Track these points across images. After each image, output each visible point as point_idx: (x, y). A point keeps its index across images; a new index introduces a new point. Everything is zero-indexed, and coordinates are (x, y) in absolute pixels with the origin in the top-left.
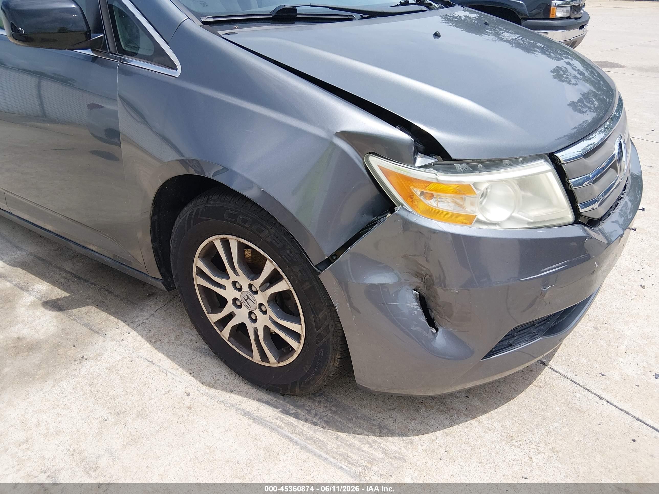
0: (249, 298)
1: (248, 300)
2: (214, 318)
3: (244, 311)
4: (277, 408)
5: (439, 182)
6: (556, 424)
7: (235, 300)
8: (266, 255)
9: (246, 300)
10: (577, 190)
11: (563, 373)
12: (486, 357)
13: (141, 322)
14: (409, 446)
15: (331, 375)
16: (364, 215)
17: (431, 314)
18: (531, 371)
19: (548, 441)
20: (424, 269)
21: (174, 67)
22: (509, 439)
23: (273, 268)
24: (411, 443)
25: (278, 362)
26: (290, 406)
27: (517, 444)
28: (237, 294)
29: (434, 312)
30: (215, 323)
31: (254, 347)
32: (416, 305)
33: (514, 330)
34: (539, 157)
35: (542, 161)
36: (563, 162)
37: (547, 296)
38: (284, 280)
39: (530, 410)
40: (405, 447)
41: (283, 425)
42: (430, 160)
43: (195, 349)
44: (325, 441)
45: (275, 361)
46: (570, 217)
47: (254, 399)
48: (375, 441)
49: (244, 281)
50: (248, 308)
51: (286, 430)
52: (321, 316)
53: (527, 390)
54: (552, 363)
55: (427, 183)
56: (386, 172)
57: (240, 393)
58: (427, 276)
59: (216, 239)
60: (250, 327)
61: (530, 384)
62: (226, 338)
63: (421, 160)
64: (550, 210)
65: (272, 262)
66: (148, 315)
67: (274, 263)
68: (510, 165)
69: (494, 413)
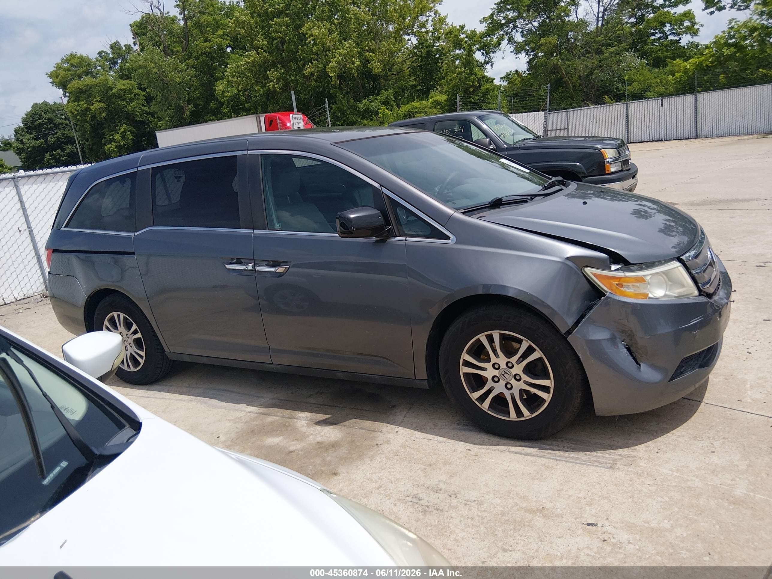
0: (506, 373)
1: (505, 375)
2: (475, 396)
3: (502, 383)
4: (536, 448)
5: (627, 277)
6: (720, 427)
7: (493, 377)
8: (522, 337)
9: (503, 375)
10: (696, 276)
11: (714, 404)
12: (671, 380)
13: (400, 421)
14: (634, 451)
15: (575, 410)
16: (586, 302)
17: (634, 356)
18: (693, 406)
19: (719, 435)
20: (627, 327)
21: (448, 238)
22: (695, 438)
23: (528, 345)
24: (635, 449)
25: (532, 414)
26: (542, 446)
27: (701, 439)
28: (496, 373)
29: (636, 354)
30: (476, 400)
31: (511, 408)
32: (625, 350)
33: (682, 361)
34: (672, 260)
35: (674, 261)
36: (685, 261)
37: (697, 337)
38: (536, 352)
39: (701, 424)
40: (632, 452)
41: (546, 454)
42: (619, 266)
43: (453, 429)
44: (578, 457)
45: (529, 414)
46: (696, 293)
47: (516, 446)
48: (611, 452)
49: (502, 360)
50: (504, 380)
51: (549, 456)
52: (567, 367)
53: (695, 415)
54: (704, 400)
55: (619, 278)
56: (595, 275)
57: (504, 445)
58: (629, 332)
59: (482, 336)
60: (507, 395)
61: (695, 412)
62: (485, 409)
63: (614, 267)
64: (684, 289)
65: (527, 341)
66: (402, 418)
67: (529, 341)
68: (658, 265)
69: (680, 428)
